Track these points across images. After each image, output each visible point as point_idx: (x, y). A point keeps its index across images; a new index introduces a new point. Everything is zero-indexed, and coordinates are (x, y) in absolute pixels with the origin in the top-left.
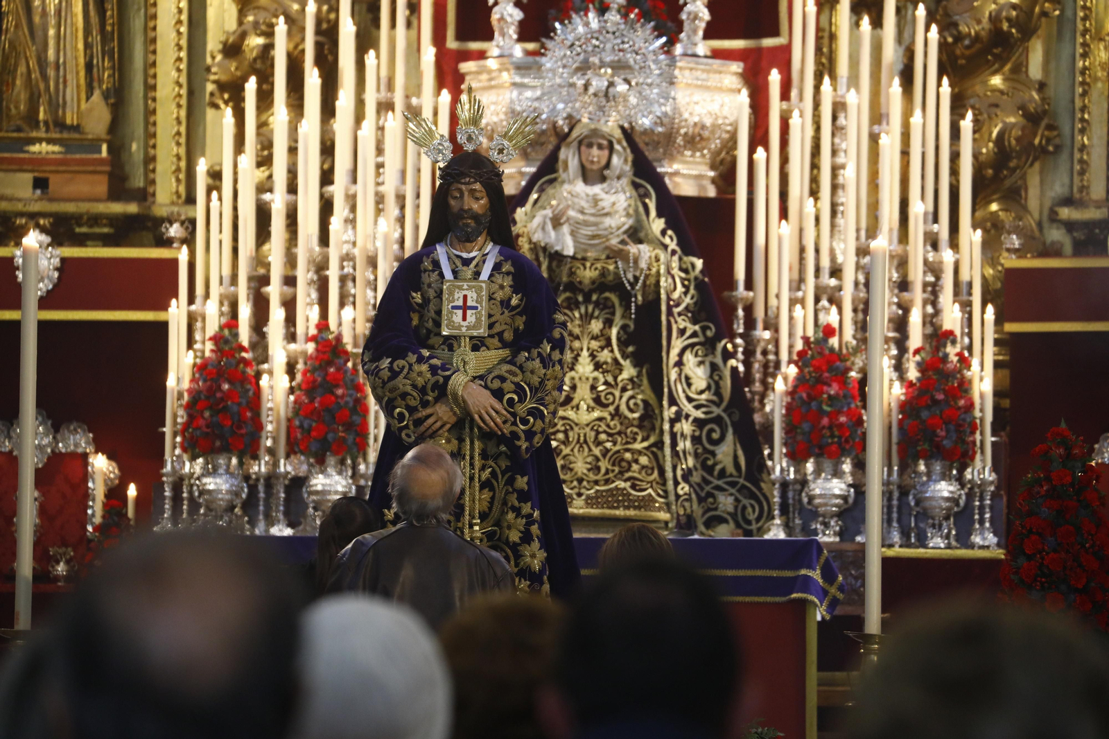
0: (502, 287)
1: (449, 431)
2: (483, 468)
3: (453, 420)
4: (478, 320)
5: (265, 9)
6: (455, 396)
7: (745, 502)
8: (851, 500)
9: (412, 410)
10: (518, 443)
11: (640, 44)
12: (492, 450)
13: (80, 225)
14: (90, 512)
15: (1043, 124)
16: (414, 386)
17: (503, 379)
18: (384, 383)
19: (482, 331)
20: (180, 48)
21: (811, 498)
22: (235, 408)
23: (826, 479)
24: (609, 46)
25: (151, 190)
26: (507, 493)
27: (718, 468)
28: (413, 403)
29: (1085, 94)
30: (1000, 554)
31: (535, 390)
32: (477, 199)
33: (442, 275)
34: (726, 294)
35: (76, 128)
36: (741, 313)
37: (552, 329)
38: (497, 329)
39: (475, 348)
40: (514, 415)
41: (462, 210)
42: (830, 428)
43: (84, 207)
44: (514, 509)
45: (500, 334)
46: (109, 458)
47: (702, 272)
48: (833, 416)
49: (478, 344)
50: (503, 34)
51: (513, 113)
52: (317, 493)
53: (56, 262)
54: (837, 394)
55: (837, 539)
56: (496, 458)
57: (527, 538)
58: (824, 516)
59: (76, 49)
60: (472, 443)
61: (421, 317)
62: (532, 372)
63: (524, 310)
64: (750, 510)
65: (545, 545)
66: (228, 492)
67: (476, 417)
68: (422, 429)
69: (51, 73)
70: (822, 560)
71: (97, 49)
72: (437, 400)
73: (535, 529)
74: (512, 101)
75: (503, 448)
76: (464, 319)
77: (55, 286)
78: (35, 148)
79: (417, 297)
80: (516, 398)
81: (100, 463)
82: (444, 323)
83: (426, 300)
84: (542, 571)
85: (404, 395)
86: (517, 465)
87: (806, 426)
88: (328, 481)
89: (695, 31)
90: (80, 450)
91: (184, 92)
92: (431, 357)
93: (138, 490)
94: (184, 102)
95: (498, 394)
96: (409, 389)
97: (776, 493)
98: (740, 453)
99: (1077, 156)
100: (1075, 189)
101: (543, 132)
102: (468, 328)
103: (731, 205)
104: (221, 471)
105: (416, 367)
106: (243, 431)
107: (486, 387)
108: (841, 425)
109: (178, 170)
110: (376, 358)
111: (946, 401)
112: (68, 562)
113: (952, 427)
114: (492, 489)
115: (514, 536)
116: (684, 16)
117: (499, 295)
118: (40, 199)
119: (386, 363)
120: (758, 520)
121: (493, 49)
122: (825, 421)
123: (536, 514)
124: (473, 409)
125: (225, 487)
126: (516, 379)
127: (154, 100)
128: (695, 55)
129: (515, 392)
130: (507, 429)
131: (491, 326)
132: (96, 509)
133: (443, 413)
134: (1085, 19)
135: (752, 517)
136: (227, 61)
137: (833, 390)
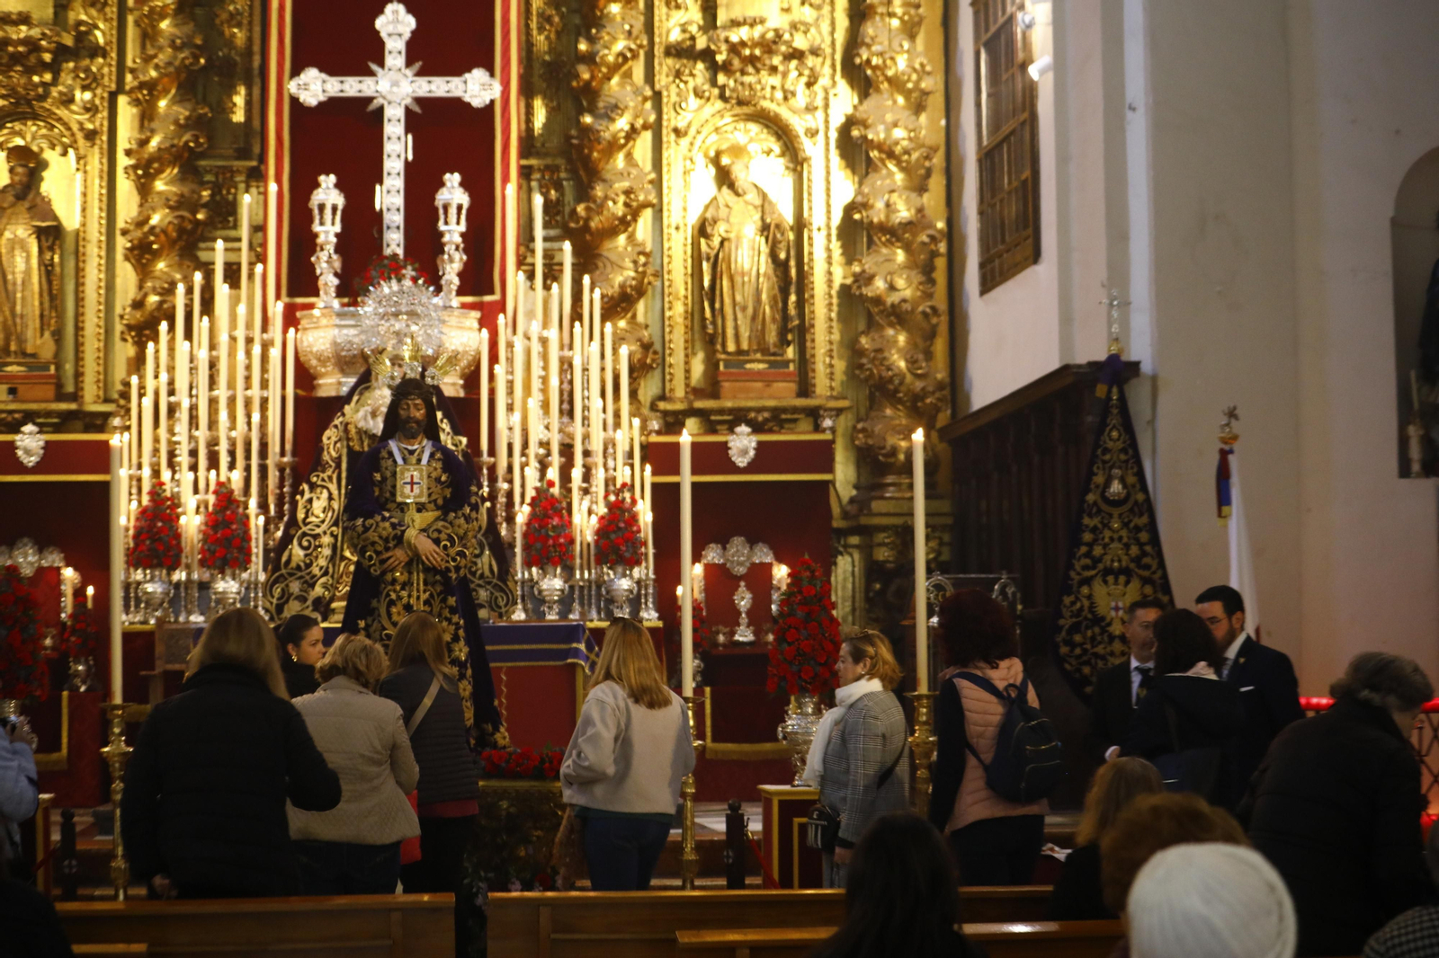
0: (436, 469)
1: (403, 567)
2: (425, 591)
3: (407, 559)
4: (422, 492)
5: (159, 278)
6: (409, 543)
7: (497, 594)
8: (566, 592)
9: (378, 553)
10: (450, 575)
11: (424, 300)
12: (431, 579)
13: (39, 417)
14: (63, 604)
15: (651, 351)
16: (380, 537)
17: (439, 532)
18: (359, 536)
19: (424, 499)
20: (100, 303)
21: (540, 592)
22: (166, 539)
23: (550, 579)
24: (404, 301)
25: (80, 394)
26: (441, 608)
27: (479, 572)
28: (379, 548)
29: (670, 332)
30: (660, 624)
31: (461, 539)
32: (419, 410)
33: (395, 461)
34: (476, 459)
35: (33, 355)
36: (485, 471)
37: (469, 497)
38: (434, 497)
39: (419, 511)
40: (448, 555)
41: (409, 417)
42: (554, 546)
43: (43, 406)
44: (447, 619)
45: (435, 501)
46: (76, 569)
47: (467, 446)
48: (556, 538)
49: (420, 508)
50: (326, 293)
51: (335, 344)
52: (220, 593)
53: (42, 443)
54: (558, 525)
55: (557, 617)
56: (433, 585)
57: (456, 638)
58: (549, 602)
59: (33, 305)
60: (418, 575)
61: (381, 489)
62: (459, 526)
63: (449, 484)
64: (500, 599)
65: (468, 643)
66: (162, 593)
67: (424, 558)
68: (386, 566)
69: (18, 320)
70: (586, 637)
71: (47, 305)
72: (395, 546)
73: (461, 632)
74: (335, 337)
75: (438, 577)
76: (412, 491)
77: (42, 459)
78: (9, 369)
79: (378, 476)
80: (449, 544)
81: (69, 573)
82: (398, 494)
83: (384, 479)
84: (466, 660)
85: (373, 544)
86: (448, 589)
87: (539, 545)
88: (226, 585)
89: (450, 292)
90: (56, 565)
91: (102, 331)
92: (390, 517)
93: (96, 590)
94: (102, 337)
95: (437, 542)
96: (377, 539)
97: (519, 588)
98: (494, 563)
99: (667, 370)
100: (667, 390)
101: (355, 356)
102: (415, 497)
103: (478, 402)
104: (157, 579)
105: (381, 524)
106: (171, 553)
107: (428, 537)
108: (561, 545)
109: (98, 381)
110: (353, 518)
111: (626, 528)
112: (52, 638)
113: (629, 544)
114: (431, 605)
115: (447, 637)
116: (443, 282)
117: (434, 475)
118: (13, 401)
119: (360, 521)
120: (506, 605)
121: (320, 302)
122: (551, 542)
123: (462, 622)
124: (421, 552)
125: (159, 590)
126: (448, 531)
127: (83, 336)
128: (451, 307)
129: (448, 540)
130: (444, 565)
131: (430, 495)
132: (68, 602)
133: (400, 555)
134: (670, 286)
135: (502, 603)
136: (134, 312)
137: (555, 521)
